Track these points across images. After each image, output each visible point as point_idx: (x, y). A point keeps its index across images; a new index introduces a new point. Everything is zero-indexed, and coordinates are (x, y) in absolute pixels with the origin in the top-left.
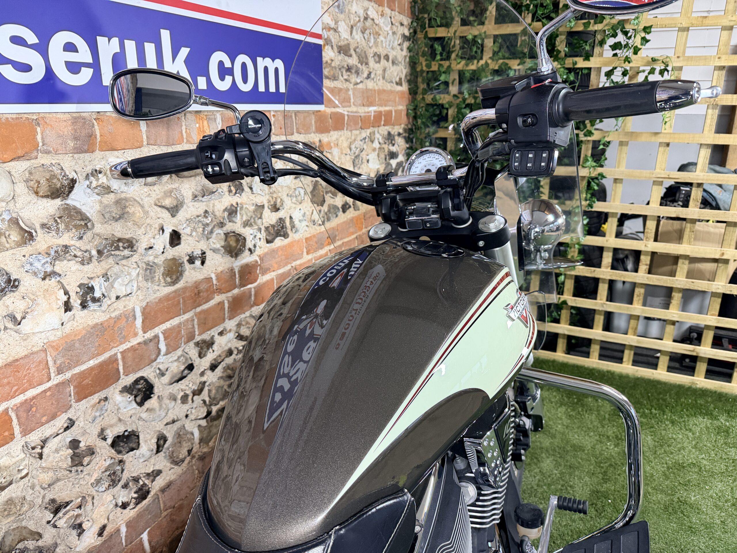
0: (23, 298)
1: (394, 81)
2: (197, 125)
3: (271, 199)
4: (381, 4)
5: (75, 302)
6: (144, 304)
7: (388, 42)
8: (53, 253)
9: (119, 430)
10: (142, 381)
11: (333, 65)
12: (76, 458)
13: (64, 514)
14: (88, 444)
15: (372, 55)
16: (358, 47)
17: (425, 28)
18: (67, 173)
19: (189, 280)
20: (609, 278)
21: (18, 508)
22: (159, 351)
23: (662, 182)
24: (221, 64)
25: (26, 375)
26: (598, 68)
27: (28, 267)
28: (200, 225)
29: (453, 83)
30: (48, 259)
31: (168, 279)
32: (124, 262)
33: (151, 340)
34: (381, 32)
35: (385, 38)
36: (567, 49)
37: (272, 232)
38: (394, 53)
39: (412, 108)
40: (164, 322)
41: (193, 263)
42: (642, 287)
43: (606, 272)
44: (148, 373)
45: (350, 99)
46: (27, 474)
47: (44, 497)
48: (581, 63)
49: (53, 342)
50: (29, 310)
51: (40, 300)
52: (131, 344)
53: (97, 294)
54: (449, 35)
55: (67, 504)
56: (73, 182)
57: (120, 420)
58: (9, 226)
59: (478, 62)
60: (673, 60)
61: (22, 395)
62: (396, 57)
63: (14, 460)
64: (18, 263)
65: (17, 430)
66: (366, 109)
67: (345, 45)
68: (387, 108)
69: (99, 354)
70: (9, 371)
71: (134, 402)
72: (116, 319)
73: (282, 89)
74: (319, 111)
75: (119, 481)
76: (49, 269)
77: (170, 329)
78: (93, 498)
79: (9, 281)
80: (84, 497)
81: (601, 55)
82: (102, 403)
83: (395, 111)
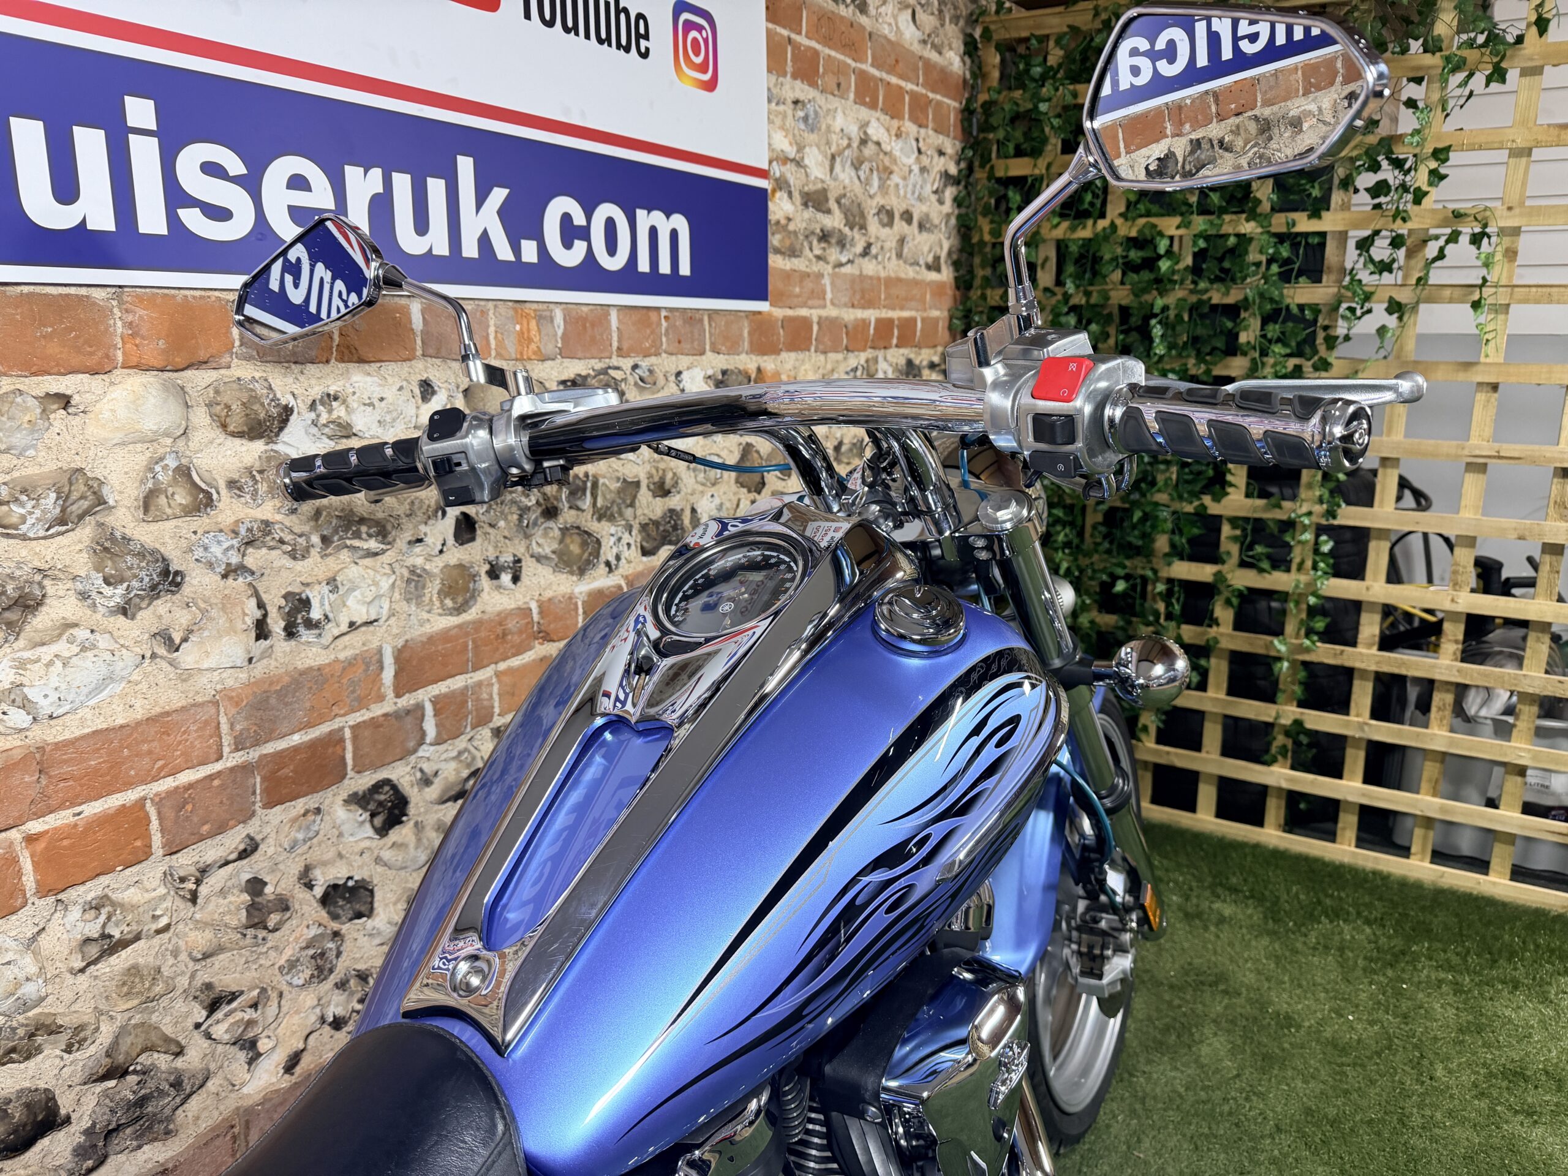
0: (187, 605)
1: (922, 262)
2: (518, 327)
3: (654, 471)
4: (896, 115)
5: (276, 625)
6: (400, 643)
7: (910, 187)
8: (243, 531)
9: (338, 873)
10: (386, 788)
11: (791, 227)
12: (256, 913)
13: (226, 1015)
14: (279, 890)
15: (874, 211)
16: (844, 195)
17: (990, 160)
18: (279, 395)
19: (489, 609)
20: (1373, 668)
21: (147, 985)
22: (423, 734)
23: (1485, 465)
24: (566, 218)
25: (180, 743)
26: (1340, 232)
27: (199, 553)
28: (514, 509)
29: (1043, 266)
30: (235, 542)
31: (449, 603)
32: (368, 561)
33: (408, 712)
34: (895, 168)
35: (904, 178)
36: (1274, 197)
37: (654, 534)
38: (924, 208)
39: (959, 314)
40: (436, 682)
41: (497, 577)
42: (1448, 691)
43: (1368, 655)
44: (401, 774)
45: (824, 292)
46: (167, 928)
47: (193, 976)
48: (1304, 224)
49: (232, 690)
50: (195, 628)
51: (214, 613)
52: (371, 715)
53: (315, 614)
54: (1037, 172)
55: (233, 996)
56: (287, 412)
57: (340, 856)
58: (174, 478)
59: (1095, 223)
60: (1497, 214)
61: (170, 779)
62: (927, 215)
63: (148, 896)
64: (184, 543)
65: (157, 840)
66: (860, 314)
67: (816, 192)
68: (906, 314)
69: (310, 725)
70: (153, 731)
71: (368, 826)
72: (346, 665)
73: (685, 269)
74: (760, 313)
75: (331, 971)
76: (235, 559)
77: (446, 696)
78: (281, 995)
79: (166, 573)
80: (264, 990)
81: (1346, 207)
82: (310, 817)
83: (923, 320)
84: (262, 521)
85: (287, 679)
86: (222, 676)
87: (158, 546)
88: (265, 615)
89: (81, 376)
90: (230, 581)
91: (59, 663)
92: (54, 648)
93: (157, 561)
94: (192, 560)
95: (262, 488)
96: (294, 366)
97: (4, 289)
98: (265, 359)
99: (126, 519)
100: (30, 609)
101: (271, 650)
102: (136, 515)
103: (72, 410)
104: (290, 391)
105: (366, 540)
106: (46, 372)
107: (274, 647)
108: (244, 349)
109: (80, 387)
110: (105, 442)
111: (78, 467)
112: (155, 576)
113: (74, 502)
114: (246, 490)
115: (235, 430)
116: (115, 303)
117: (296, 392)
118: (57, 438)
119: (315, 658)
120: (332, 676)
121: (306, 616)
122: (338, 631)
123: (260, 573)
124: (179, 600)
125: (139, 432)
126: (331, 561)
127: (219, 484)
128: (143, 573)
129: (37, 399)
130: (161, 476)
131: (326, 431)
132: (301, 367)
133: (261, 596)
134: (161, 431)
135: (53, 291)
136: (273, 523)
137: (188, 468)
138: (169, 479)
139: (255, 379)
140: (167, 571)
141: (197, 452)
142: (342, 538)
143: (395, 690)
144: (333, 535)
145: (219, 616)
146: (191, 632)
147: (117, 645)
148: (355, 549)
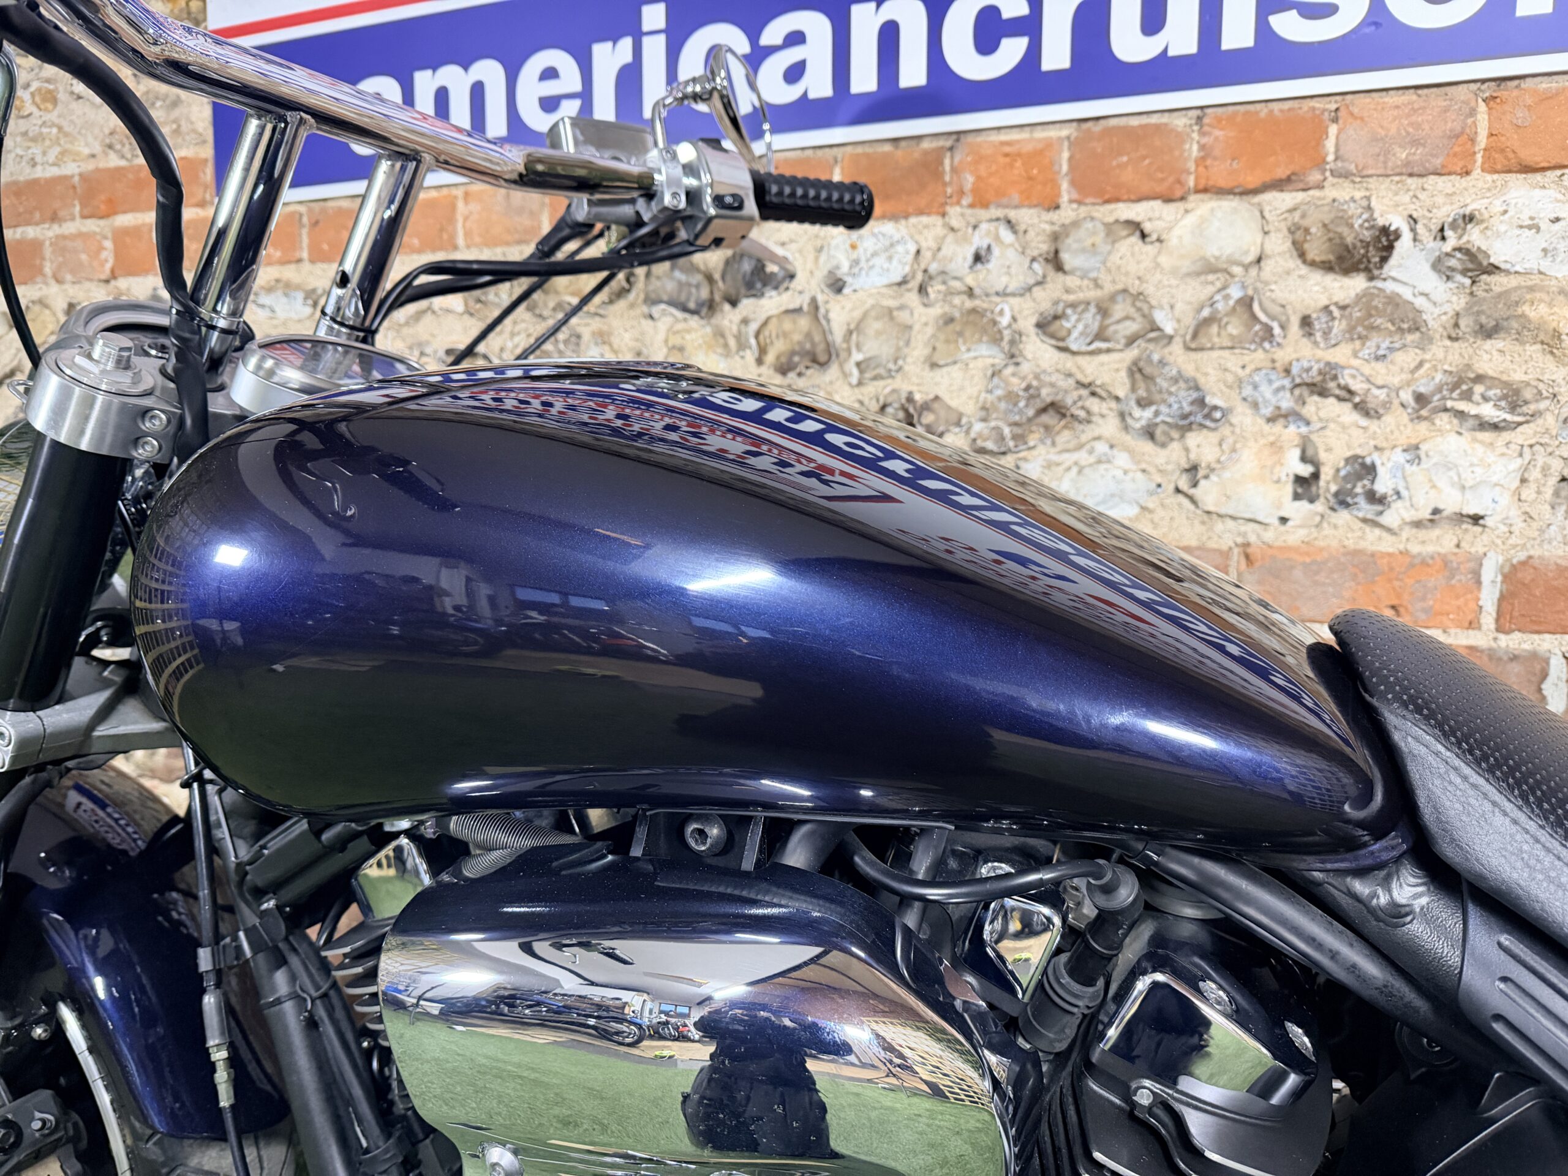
0: (1220, 443)
5: (1326, 487)
6: (1520, 557)
8: (1298, 371)
18: (1376, 215)
27: (1248, 391)
30: (1287, 382)
32: (1485, 436)
49: (1252, 546)
50: (1218, 466)
53: (1382, 486)
56: (1389, 236)
64: (1230, 378)
72: (1417, 561)
76: (1287, 402)
79: (1199, 404)
84: (1328, 364)
85: (1325, 555)
86: (1243, 529)
87: (1198, 376)
88: (1316, 476)
89: (1153, 203)
90: (1278, 427)
91: (1075, 470)
92: (1075, 456)
93: (1190, 389)
94: (1238, 398)
95: (1339, 327)
96: (1410, 181)
97: (1090, 124)
98: (1365, 173)
99: (1177, 347)
100: (1069, 419)
101: (1318, 519)
102: (1185, 342)
103: (1148, 239)
104: (1406, 213)
105: (1478, 404)
106: (1117, 200)
107: (1322, 516)
108: (1339, 164)
109: (1150, 214)
110: (1174, 272)
111: (1132, 290)
112: (1185, 404)
113: (1118, 322)
114: (1317, 327)
115: (1318, 259)
116: (1196, 128)
117: (1415, 215)
118: (1119, 262)
119: (1374, 541)
120: (1391, 569)
121: (1369, 486)
122: (1410, 515)
123: (1319, 425)
124: (1213, 437)
125: (1203, 259)
126: (1423, 426)
127: (1288, 320)
128: (1172, 399)
129: (1106, 225)
130: (1220, 306)
131: (1453, 263)
132: (1420, 181)
133: (1317, 453)
134: (1224, 258)
135: (1135, 122)
136: (1343, 368)
137: (1252, 299)
138: (1228, 308)
139: (1353, 200)
140: (1201, 402)
141: (1267, 283)
142: (1444, 398)
143: (1497, 620)
144: (1433, 394)
145: (1249, 459)
146: (1213, 470)
147: (1134, 467)
148: (1461, 415)
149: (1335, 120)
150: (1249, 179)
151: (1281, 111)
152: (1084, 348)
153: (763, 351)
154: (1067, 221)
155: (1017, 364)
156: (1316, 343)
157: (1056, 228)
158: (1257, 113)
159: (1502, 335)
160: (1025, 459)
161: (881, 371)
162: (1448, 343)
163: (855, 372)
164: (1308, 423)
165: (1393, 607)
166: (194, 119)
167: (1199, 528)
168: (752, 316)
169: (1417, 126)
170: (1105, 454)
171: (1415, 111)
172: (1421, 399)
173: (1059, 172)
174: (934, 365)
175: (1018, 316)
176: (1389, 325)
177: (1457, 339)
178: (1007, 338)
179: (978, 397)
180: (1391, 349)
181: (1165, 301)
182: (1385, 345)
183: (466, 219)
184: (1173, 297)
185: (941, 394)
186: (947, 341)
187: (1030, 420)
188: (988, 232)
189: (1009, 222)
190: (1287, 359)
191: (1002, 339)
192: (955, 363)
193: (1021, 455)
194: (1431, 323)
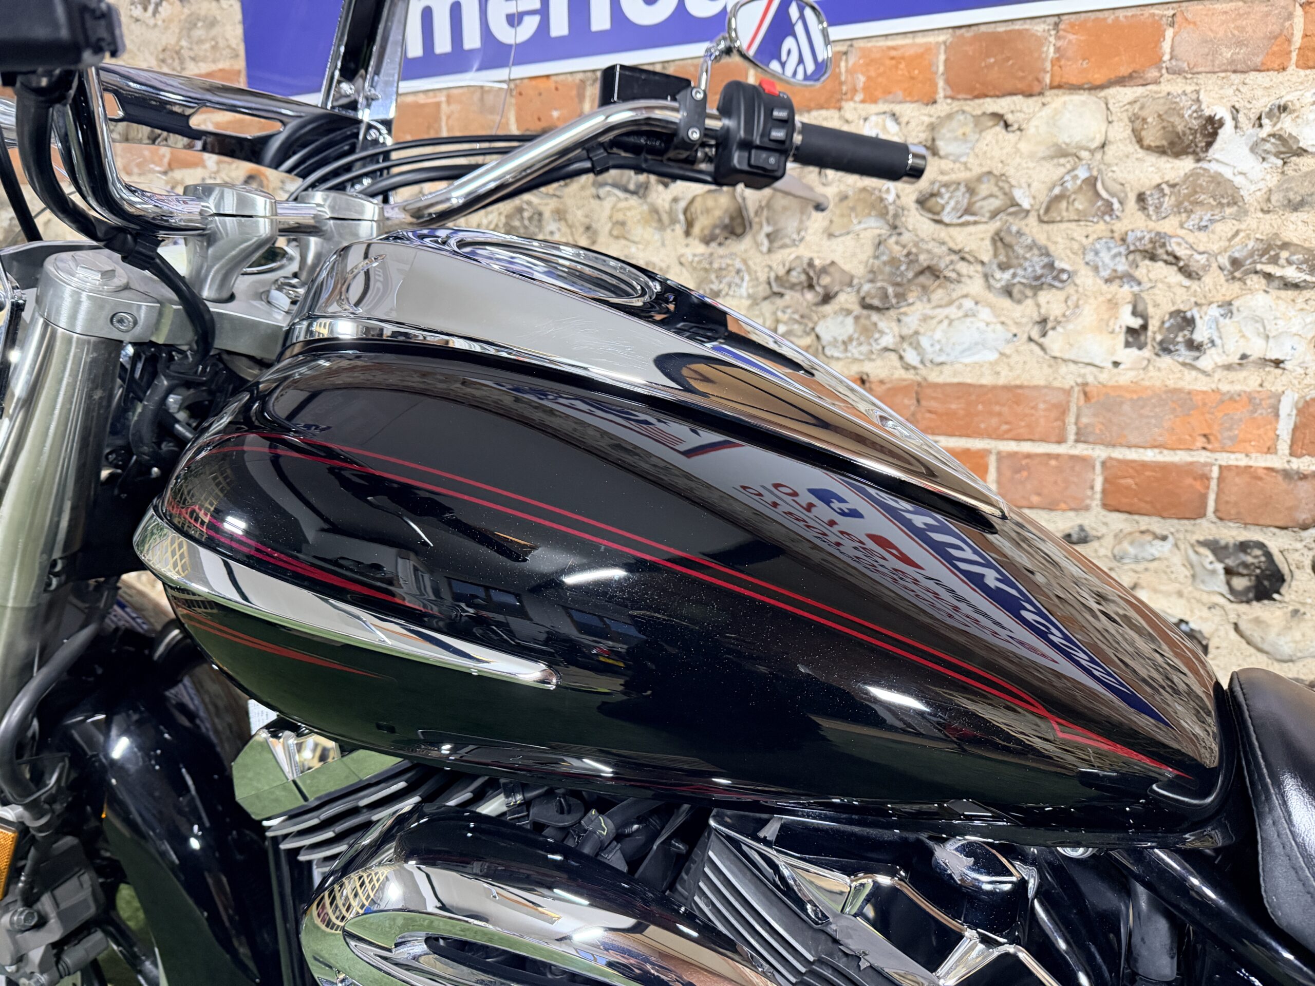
84: (1158, 234)
85: (1149, 392)
86: (1083, 371)
87: (1049, 245)
88: (1144, 327)
89: (1015, 98)
90: (1115, 287)
91: (946, 322)
92: (946, 311)
93: (1041, 255)
94: (1082, 262)
95: (1168, 202)
96: (1233, 76)
97: (963, 30)
98: (1195, 70)
99: (1032, 220)
100: (942, 279)
101: (1145, 362)
102: (1039, 216)
103: (1010, 129)
104: (1229, 105)
105: (1283, 267)
106: (986, 96)
107: (1149, 361)
108: (1174, 62)
109: (1012, 107)
110: (1032, 156)
111: (996, 172)
112: (1037, 268)
113: (984, 199)
114: (1151, 202)
115: (1153, 144)
116: (1053, 32)
117: (1237, 106)
118: (985, 148)
119: (1191, 381)
120: (1205, 404)
121: (1188, 336)
122: (1222, 360)
123: (1149, 285)
124: (1061, 295)
125: (1056, 145)
126: (1237, 285)
127: (1126, 196)
128: (1027, 264)
129: (973, 116)
130: (1069, 185)
131: (1268, 146)
132: (1243, 76)
133: (1146, 309)
134: (1073, 144)
135: (1001, 28)
136: (1170, 237)
137: (1096, 179)
138: (1076, 187)
139: (1184, 93)
140: (1051, 266)
141: (1109, 165)
142: (1254, 262)
143: (1291, 447)
144: (1246, 259)
145: (1089, 314)
146: (1059, 323)
147: (994, 320)
148: (1268, 276)
149: (1172, 24)
150: (1096, 76)
151: (1126, 17)
152: (955, 221)
153: (690, 224)
154: (943, 114)
155: (900, 234)
156: (1148, 216)
157: (933, 120)
158: (1105, 19)
159: (1306, 209)
160: (905, 314)
161: (787, 241)
162: (1260, 215)
163: (766, 242)
164: (1139, 284)
165: (1205, 436)
166: (228, 36)
167: (1047, 370)
168: (680, 195)
169: (1242, 29)
170: (971, 310)
171: (1240, 15)
172: (1236, 263)
173: (936, 73)
174: (831, 236)
175: (901, 194)
176: (1211, 200)
177: (1268, 212)
178: (891, 213)
179: (867, 262)
180: (1211, 221)
181: (1023, 181)
182: (1206, 218)
183: (449, 117)
184: (1030, 177)
185: (836, 260)
186: (842, 215)
187: (909, 281)
188: (877, 124)
189: (894, 115)
190: (1124, 229)
191: (887, 213)
192: (848, 233)
193: (902, 310)
194: (1247, 199)
